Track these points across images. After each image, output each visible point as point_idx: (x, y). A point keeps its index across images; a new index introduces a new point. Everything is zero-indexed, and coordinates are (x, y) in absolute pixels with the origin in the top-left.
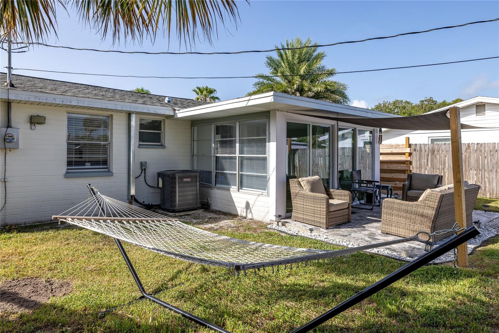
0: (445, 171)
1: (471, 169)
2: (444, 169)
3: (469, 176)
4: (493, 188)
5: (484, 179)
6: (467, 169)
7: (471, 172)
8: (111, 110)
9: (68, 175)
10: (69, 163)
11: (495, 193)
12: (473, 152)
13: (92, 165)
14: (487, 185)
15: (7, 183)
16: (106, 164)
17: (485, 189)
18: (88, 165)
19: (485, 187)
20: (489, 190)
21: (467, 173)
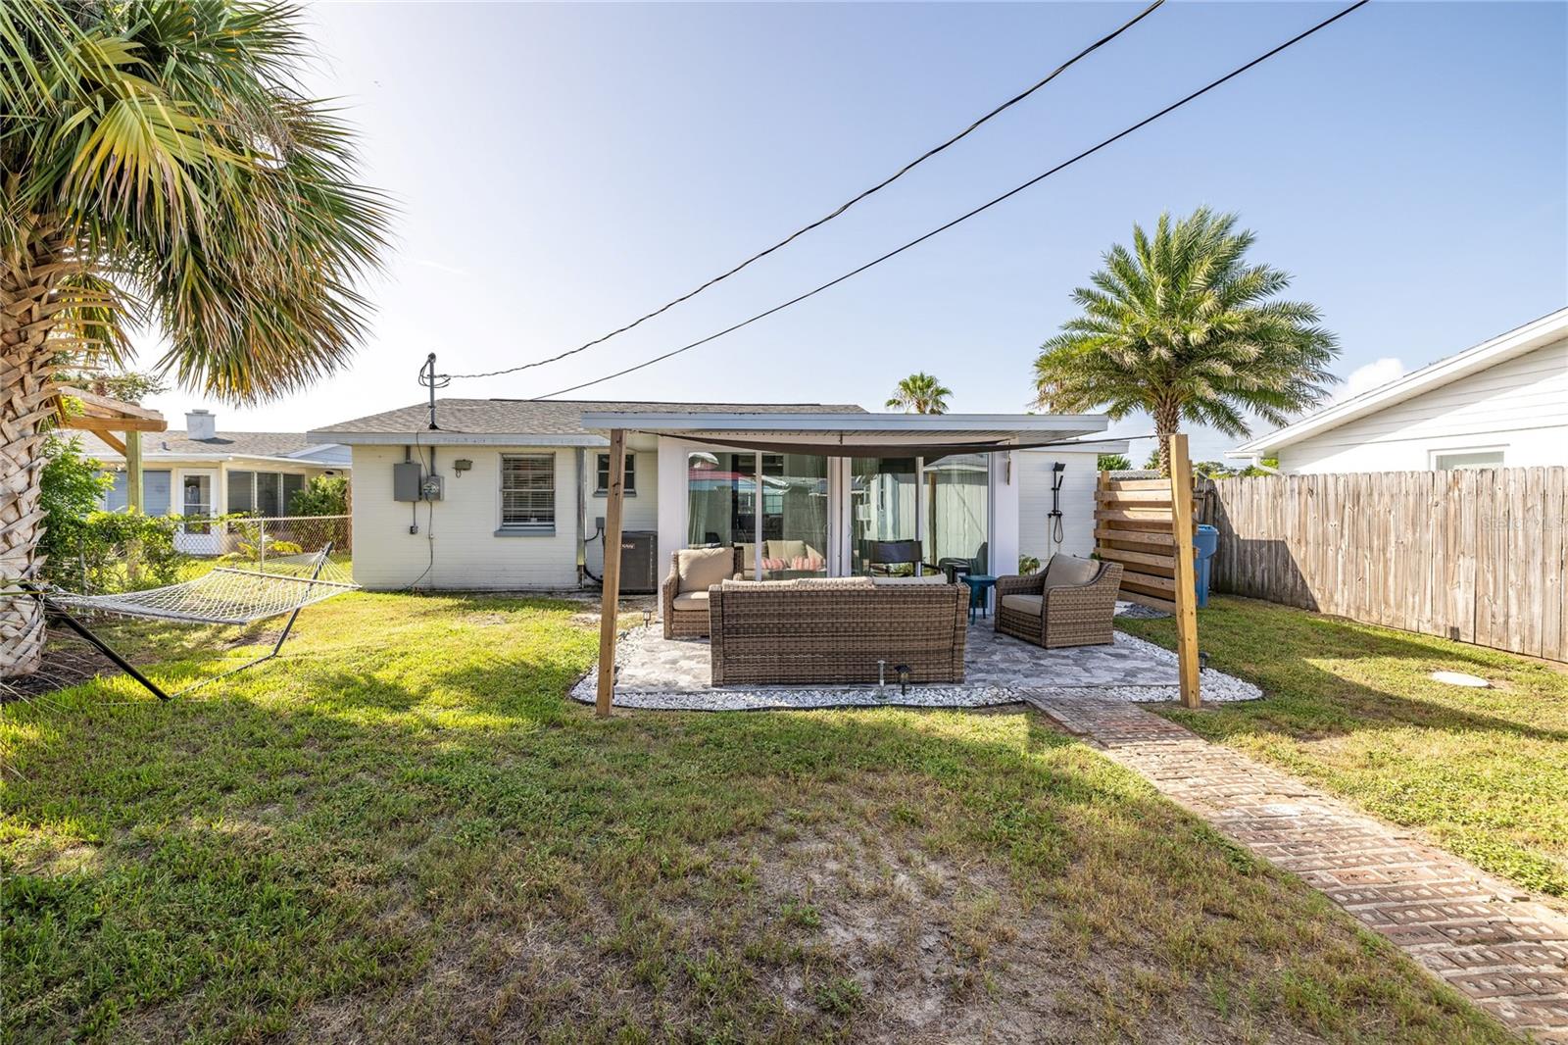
0: (1388, 555)
1: (1463, 553)
2: (1384, 550)
3: (1456, 574)
4: (1532, 620)
5: (1501, 586)
6: (1451, 552)
7: (1461, 561)
8: (553, 447)
9: (499, 534)
10: (506, 519)
11: (1537, 638)
12: (1468, 498)
13: (539, 520)
14: (1514, 610)
15: (434, 541)
16: (553, 520)
17: (1506, 622)
18: (534, 521)
19: (1507, 616)
20: (1520, 625)
21: (1451, 565)
